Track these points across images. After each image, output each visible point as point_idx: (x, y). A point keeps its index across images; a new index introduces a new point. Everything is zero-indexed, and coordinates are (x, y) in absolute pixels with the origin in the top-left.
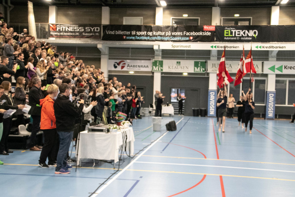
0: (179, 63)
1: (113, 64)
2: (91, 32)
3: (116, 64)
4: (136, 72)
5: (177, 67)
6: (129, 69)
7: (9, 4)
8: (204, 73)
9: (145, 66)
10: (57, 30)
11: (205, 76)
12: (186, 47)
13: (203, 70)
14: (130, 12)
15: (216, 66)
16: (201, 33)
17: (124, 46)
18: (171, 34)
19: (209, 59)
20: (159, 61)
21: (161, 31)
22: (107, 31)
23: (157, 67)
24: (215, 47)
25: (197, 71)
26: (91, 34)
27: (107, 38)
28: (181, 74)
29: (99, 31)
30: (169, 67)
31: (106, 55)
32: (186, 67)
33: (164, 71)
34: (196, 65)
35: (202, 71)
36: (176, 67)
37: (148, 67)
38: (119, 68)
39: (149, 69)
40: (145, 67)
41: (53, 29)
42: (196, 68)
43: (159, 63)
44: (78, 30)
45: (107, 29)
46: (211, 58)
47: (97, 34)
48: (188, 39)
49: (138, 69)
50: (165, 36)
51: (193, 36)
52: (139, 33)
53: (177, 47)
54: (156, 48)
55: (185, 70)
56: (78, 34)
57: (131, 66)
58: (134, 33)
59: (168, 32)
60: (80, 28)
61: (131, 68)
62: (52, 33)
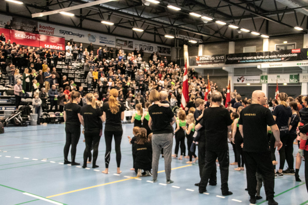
0: (279, 76)
1: (237, 79)
2: (219, 60)
3: (239, 79)
4: (251, 84)
5: (278, 79)
6: (246, 82)
7: (178, 47)
8: (297, 83)
9: (257, 80)
10: (200, 60)
11: (298, 85)
12: (279, 65)
14: (248, 43)
15: (306, 78)
16: (290, 55)
17: (240, 67)
18: (269, 57)
19: (301, 72)
20: (265, 76)
21: (262, 55)
22: (228, 58)
23: (264, 80)
24: (300, 64)
25: (292, 82)
26: (219, 61)
27: (228, 63)
28: (282, 84)
29: (223, 58)
30: (272, 80)
31: (231, 73)
32: (284, 79)
33: (269, 82)
34: (291, 77)
35: (295, 81)
36: (276, 79)
38: (240, 82)
39: (258, 82)
41: (198, 59)
42: (291, 79)
44: (211, 59)
45: (228, 57)
46: (303, 72)
47: (222, 61)
48: (280, 59)
49: (252, 82)
50: (265, 59)
51: (284, 57)
52: (248, 58)
53: (273, 65)
54: (259, 67)
55: (283, 81)
56: (211, 61)
57: (248, 80)
58: (244, 58)
59: (267, 56)
60: (213, 57)
61: (248, 81)
62: (197, 62)
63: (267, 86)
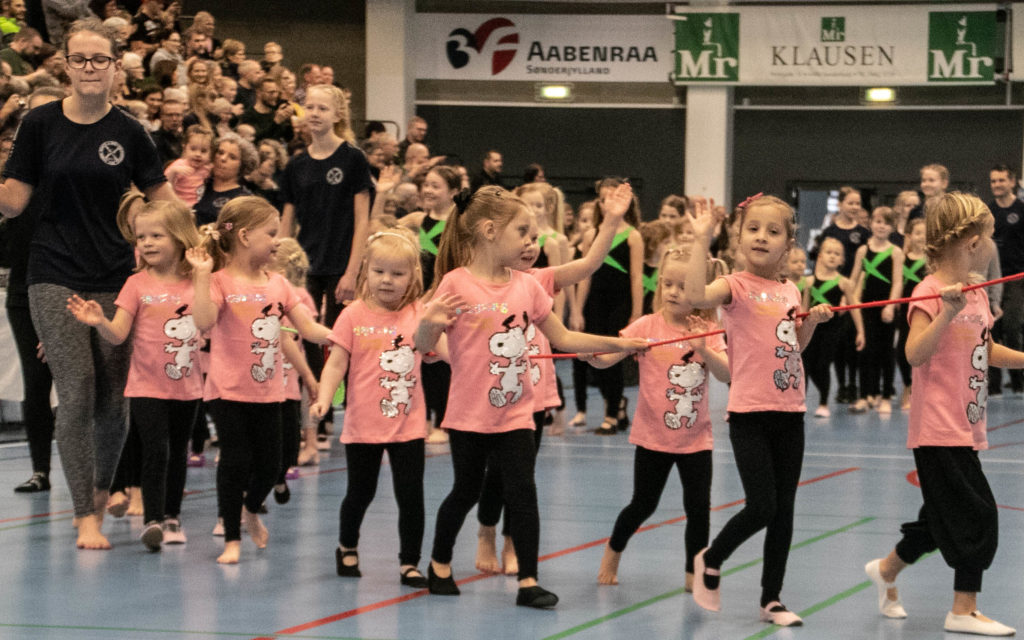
0: (834, 26)
1: (445, 39)
3: (462, 40)
4: (579, 89)
5: (827, 48)
6: (537, 70)
8: (992, 83)
9: (634, 53)
11: (1003, 102)
13: (981, 63)
20: (718, 18)
23: (705, 56)
25: (947, 74)
28: (856, 93)
30: (776, 56)
32: (882, 50)
33: (746, 78)
34: (942, 34)
35: (974, 73)
36: (815, 50)
37: (654, 56)
38: (479, 68)
39: (656, 72)
40: (634, 60)
42: (939, 55)
43: (713, 28)
49: (592, 71)
55: (876, 68)
57: (554, 53)
61: (554, 63)
63: (729, 110)
